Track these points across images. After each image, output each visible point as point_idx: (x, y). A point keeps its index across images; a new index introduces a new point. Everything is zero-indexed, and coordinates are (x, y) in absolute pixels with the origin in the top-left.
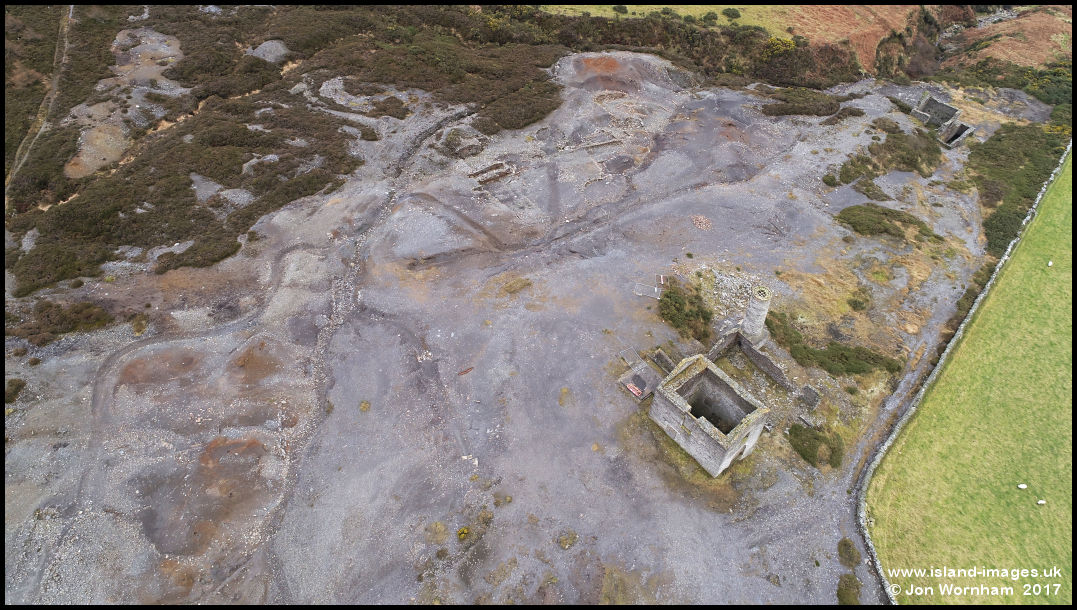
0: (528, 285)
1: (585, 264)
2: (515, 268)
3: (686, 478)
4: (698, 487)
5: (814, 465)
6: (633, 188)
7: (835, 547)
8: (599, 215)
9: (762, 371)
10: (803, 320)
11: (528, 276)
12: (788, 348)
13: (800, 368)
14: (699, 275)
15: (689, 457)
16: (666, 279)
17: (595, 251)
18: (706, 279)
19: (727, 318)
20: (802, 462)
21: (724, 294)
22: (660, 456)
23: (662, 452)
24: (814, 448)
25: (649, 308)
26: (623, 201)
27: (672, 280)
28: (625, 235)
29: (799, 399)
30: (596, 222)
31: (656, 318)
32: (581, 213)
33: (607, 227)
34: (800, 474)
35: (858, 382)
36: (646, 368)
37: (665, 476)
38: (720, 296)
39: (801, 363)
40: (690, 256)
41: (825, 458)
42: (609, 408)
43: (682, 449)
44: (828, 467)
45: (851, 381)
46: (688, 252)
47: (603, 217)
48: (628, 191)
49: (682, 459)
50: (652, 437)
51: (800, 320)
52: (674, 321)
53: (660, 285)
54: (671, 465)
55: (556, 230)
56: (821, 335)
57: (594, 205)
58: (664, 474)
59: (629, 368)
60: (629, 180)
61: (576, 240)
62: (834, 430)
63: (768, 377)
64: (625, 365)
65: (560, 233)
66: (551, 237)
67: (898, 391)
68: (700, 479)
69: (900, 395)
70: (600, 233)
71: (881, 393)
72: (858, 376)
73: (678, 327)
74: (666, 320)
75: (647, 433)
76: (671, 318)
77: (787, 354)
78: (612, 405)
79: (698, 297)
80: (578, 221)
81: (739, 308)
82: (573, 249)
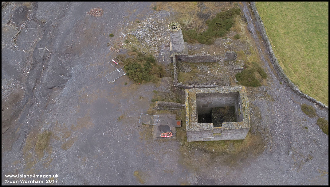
0: (49, 135)
1: (66, 91)
2: (30, 129)
3: (234, 153)
4: (242, 151)
5: (260, 86)
6: (42, 23)
7: (302, 113)
8: (42, 54)
9: (200, 63)
10: (187, 22)
11: (43, 128)
12: (197, 41)
13: (211, 46)
14: (127, 42)
15: (225, 142)
16: (116, 60)
17: (63, 77)
18: (132, 41)
19: (159, 52)
20: (255, 89)
21: (147, 41)
22: (214, 156)
23: (212, 152)
24: (254, 78)
25: (126, 84)
26: (45, 35)
27: (119, 58)
28: (69, 54)
29: (225, 61)
30: (44, 59)
31: (135, 86)
32: (30, 61)
33: (53, 56)
34: (260, 95)
35: (235, 31)
36: (160, 117)
37: (226, 163)
38: (146, 43)
39: (209, 44)
40: (112, 36)
41: (260, 78)
42: (166, 157)
43: (218, 141)
44: (264, 80)
45: (232, 33)
46: (108, 35)
47: (45, 53)
48: (41, 26)
49: (222, 146)
50: (201, 150)
51: (186, 23)
52: (145, 79)
53: (117, 67)
54: (222, 154)
55: (27, 83)
56: (200, 22)
57: (32, 50)
58: (224, 162)
59: (151, 126)
60: (36, 20)
61: (45, 79)
62: (251, 62)
63: (205, 63)
64: (148, 126)
65: (32, 83)
66: (29, 90)
67: (248, 20)
68: (239, 147)
69: (250, 21)
70: (53, 64)
71: (245, 27)
72: (232, 28)
73: (149, 80)
74: (140, 83)
75: (196, 151)
76: (142, 79)
77: (199, 44)
78: (166, 155)
79: (140, 55)
80: (34, 67)
81: (159, 41)
82: (50, 86)
